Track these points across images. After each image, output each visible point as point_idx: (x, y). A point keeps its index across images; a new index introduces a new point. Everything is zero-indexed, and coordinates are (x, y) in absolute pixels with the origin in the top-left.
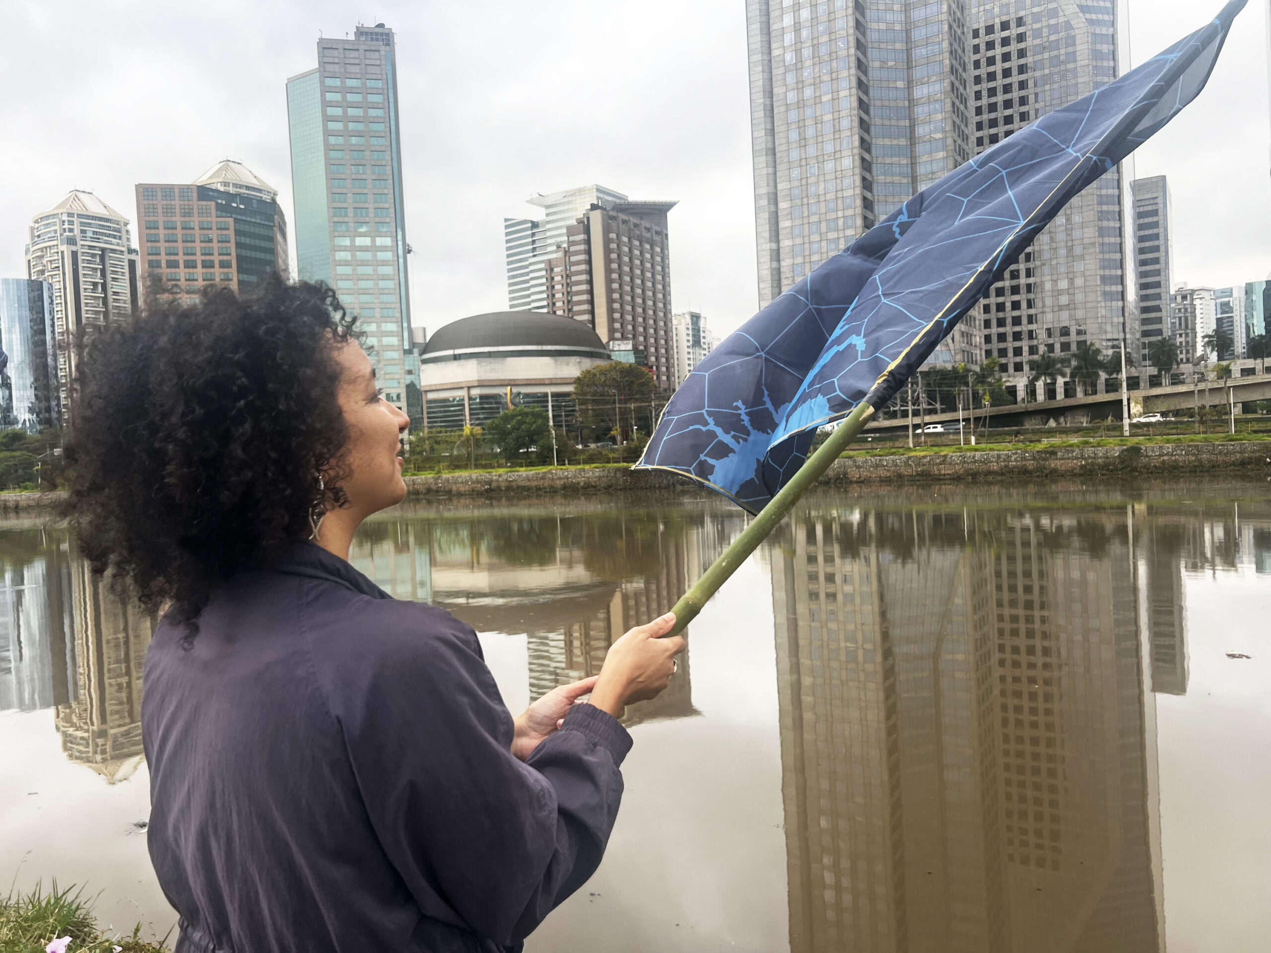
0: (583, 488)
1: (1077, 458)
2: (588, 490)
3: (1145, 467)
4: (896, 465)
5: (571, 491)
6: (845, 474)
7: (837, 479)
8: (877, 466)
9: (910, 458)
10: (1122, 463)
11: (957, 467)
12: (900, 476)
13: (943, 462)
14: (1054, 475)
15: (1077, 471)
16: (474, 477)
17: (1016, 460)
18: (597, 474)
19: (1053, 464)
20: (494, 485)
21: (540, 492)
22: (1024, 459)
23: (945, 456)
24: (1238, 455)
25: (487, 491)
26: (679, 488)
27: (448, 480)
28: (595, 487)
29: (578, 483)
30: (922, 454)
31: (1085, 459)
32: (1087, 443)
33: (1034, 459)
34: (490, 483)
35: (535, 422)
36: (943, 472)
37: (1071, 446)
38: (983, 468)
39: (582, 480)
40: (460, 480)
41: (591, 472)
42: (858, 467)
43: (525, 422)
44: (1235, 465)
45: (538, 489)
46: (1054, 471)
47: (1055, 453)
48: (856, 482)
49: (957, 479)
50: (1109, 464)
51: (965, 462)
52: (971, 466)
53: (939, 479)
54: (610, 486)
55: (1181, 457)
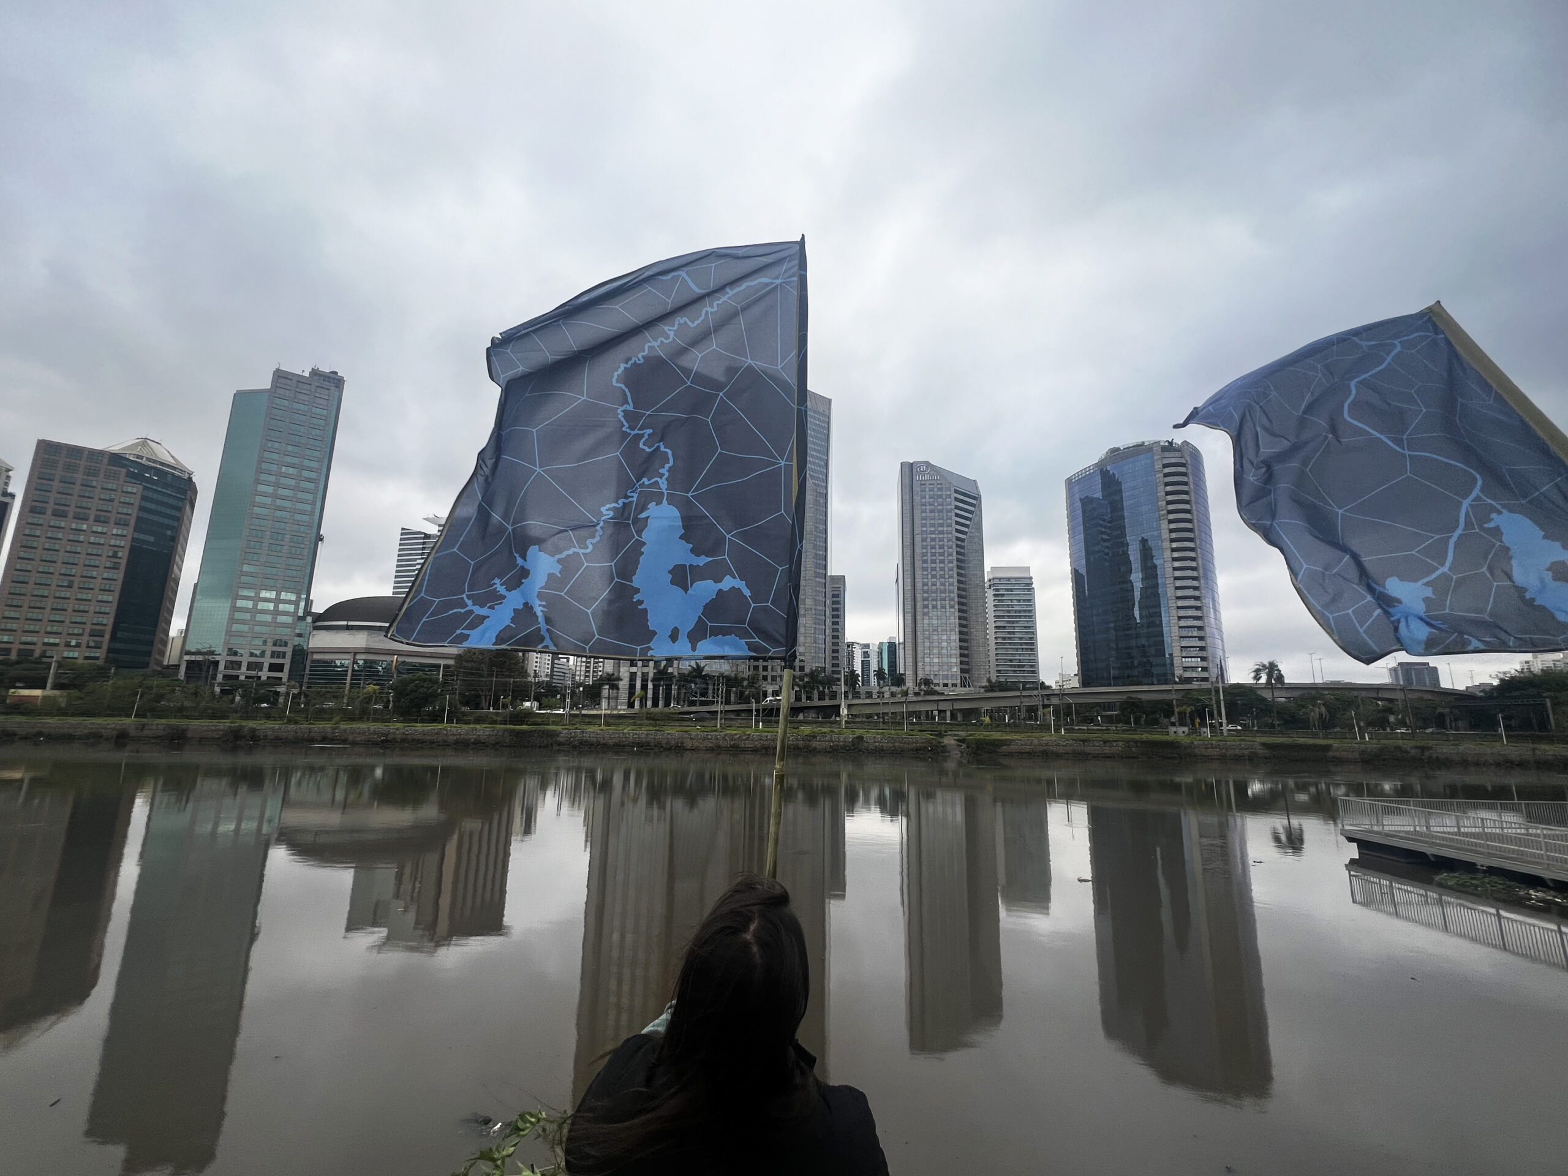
0: (474, 743)
1: (828, 741)
2: (478, 745)
3: (867, 749)
4: (717, 739)
5: (462, 745)
6: (682, 743)
8: (705, 739)
9: (727, 734)
10: (853, 746)
11: (756, 743)
12: (719, 747)
13: (747, 739)
14: (814, 752)
15: (829, 749)
16: (372, 728)
17: (793, 741)
18: (487, 733)
19: (814, 744)
20: (390, 737)
21: (434, 745)
22: (797, 740)
23: (749, 735)
25: (382, 741)
26: (556, 748)
27: (345, 730)
28: (484, 743)
29: (469, 739)
30: (735, 732)
31: (833, 742)
32: (833, 731)
33: (803, 740)
34: (386, 735)
35: (431, 687)
36: (747, 746)
37: (825, 733)
39: (473, 738)
40: (358, 731)
41: (482, 730)
43: (423, 686)
44: (913, 751)
45: (432, 742)
46: (815, 749)
47: (816, 737)
48: (688, 750)
49: (755, 750)
50: (847, 746)
51: (761, 739)
53: (744, 750)
54: (497, 743)
55: (886, 745)
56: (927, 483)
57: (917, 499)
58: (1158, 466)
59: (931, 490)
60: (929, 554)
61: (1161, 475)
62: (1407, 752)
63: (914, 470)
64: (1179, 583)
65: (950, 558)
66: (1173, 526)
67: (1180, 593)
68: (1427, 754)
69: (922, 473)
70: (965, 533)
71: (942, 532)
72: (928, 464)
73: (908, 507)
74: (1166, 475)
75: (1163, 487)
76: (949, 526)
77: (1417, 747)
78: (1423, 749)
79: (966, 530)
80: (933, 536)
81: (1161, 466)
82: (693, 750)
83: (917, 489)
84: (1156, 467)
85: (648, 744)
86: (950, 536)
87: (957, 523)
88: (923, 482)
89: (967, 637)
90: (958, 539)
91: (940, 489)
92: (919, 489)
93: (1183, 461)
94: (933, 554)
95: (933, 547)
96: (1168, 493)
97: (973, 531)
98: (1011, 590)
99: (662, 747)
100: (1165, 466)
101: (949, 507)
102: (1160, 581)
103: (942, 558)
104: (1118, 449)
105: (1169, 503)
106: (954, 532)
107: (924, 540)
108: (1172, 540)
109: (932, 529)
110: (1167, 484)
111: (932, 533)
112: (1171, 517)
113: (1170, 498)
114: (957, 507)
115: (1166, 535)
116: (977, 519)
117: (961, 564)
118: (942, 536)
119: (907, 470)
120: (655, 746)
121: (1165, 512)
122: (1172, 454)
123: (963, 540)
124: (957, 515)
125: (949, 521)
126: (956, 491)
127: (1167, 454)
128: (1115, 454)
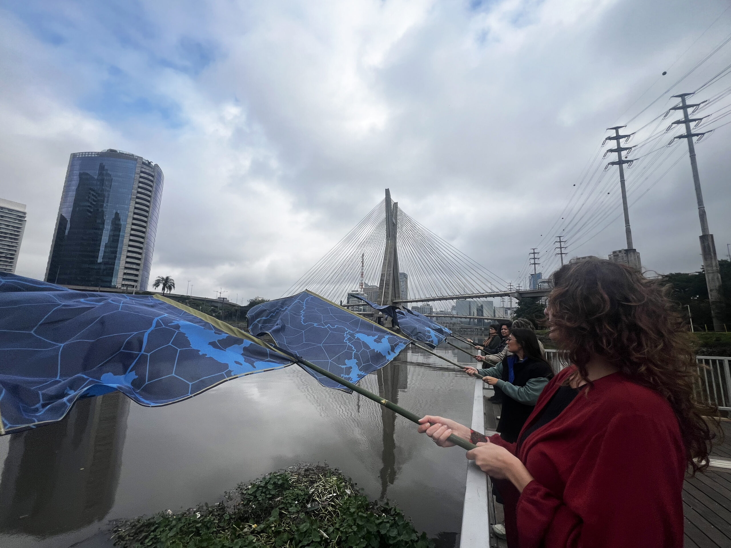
61: (138, 176)
64: (132, 238)
66: (137, 206)
74: (141, 177)
84: (137, 170)
93: (153, 174)
96: (139, 187)
100: (142, 172)
102: (121, 234)
104: (115, 151)
108: (135, 213)
121: (135, 197)
122: (148, 168)
127: (145, 166)
128: (112, 154)
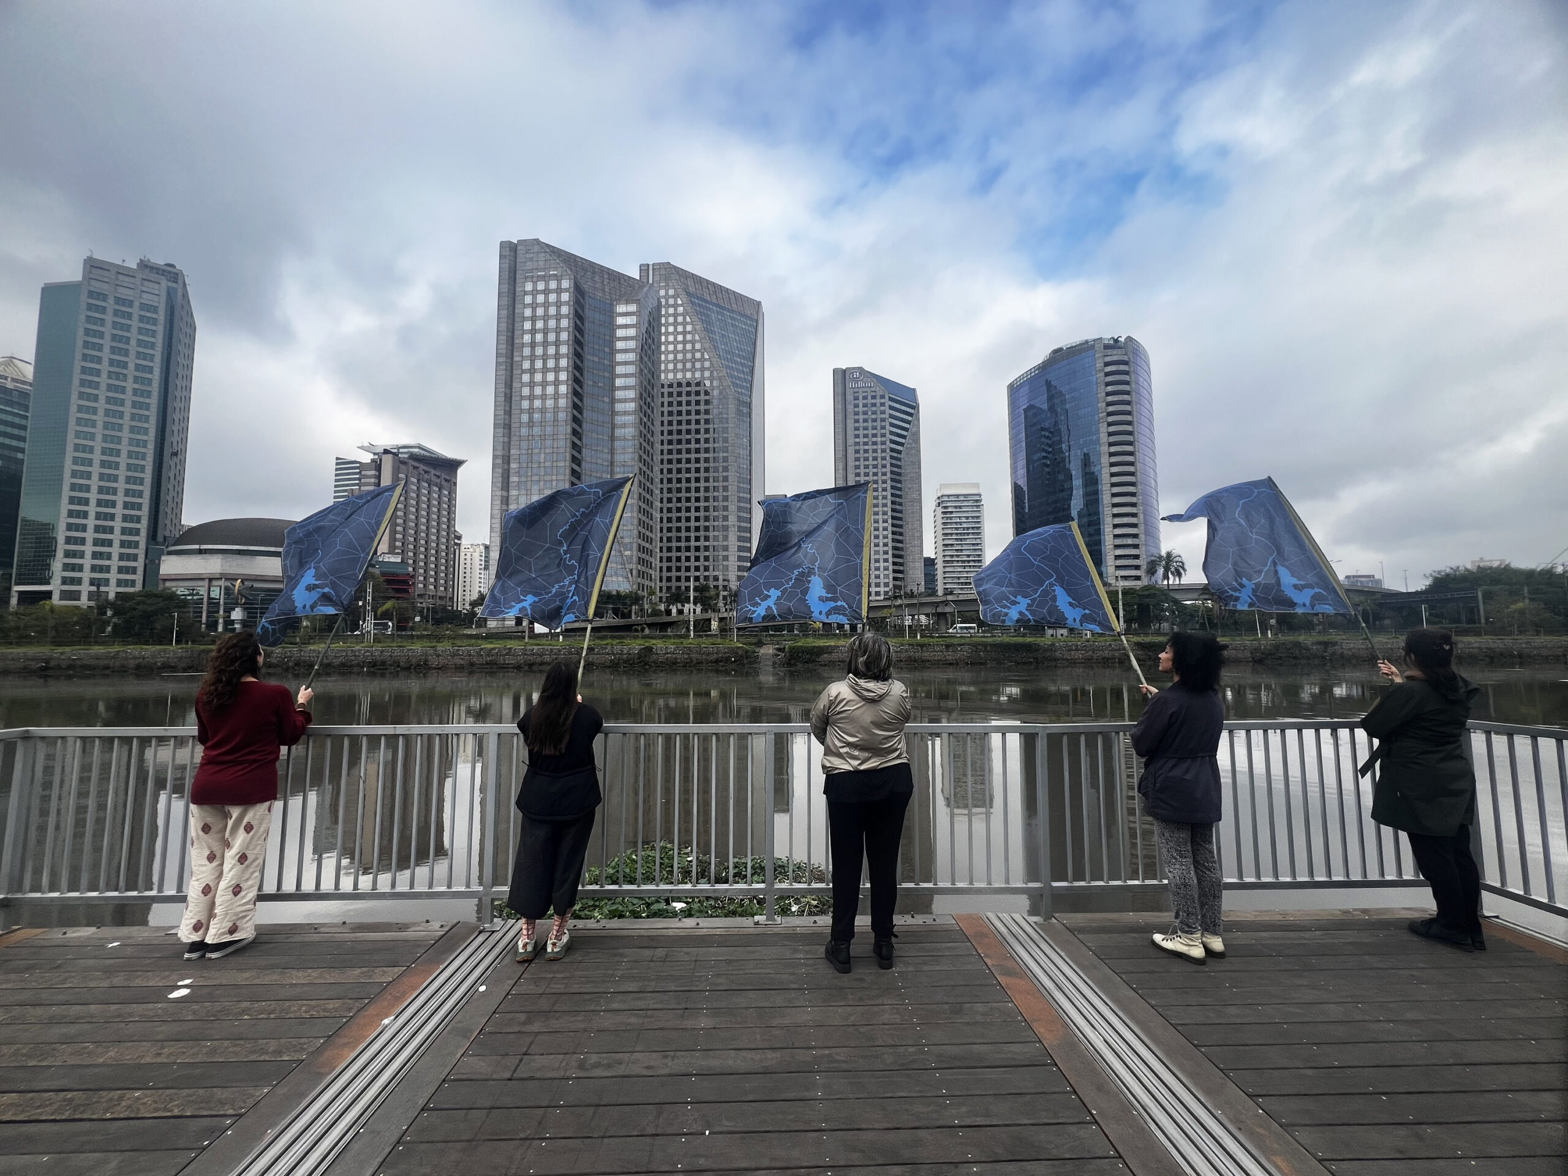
3: (654, 662)
4: (470, 655)
6: (426, 661)
7: (418, 665)
9: (482, 649)
10: (639, 658)
12: (472, 664)
15: (608, 663)
17: (564, 654)
22: (571, 653)
23: (510, 649)
24: (715, 656)
30: (492, 646)
31: (614, 654)
38: (539, 660)
42: (438, 656)
44: (712, 662)
49: (518, 668)
52: (530, 658)
53: (504, 668)
55: (680, 656)
56: (860, 390)
57: (850, 408)
58: (1099, 365)
59: (865, 398)
60: (862, 467)
61: (1103, 374)
62: (1307, 649)
63: (847, 377)
64: (1116, 490)
65: (884, 470)
66: (1112, 429)
67: (1117, 500)
68: (1330, 650)
69: (856, 380)
70: (902, 444)
71: (875, 443)
72: (861, 370)
73: (840, 417)
74: (1107, 374)
75: (1103, 387)
76: (883, 435)
77: (1319, 643)
78: (1326, 644)
79: (903, 441)
80: (866, 447)
81: (1102, 365)
82: (441, 668)
83: (850, 397)
84: (1098, 365)
85: (383, 663)
86: (883, 447)
87: (892, 433)
88: (856, 390)
89: (902, 553)
90: (892, 450)
91: (874, 397)
92: (852, 398)
93: (1126, 358)
94: (866, 467)
95: (866, 459)
96: (1108, 394)
97: (911, 441)
98: (960, 507)
99: (398, 666)
100: (1107, 364)
101: (883, 416)
103: (875, 470)
104: (1060, 350)
105: (1109, 404)
106: (888, 443)
107: (857, 452)
108: (1111, 444)
109: (866, 440)
110: (1107, 384)
111: (865, 444)
112: (1111, 419)
113: (1110, 399)
114: (891, 416)
115: (1104, 438)
116: (914, 430)
117: (897, 478)
118: (875, 447)
119: (840, 377)
120: (391, 665)
121: (1105, 414)
122: (1115, 352)
123: (899, 452)
124: (892, 425)
125: (883, 431)
126: (891, 399)
127: (1109, 352)
128: (1058, 356)
